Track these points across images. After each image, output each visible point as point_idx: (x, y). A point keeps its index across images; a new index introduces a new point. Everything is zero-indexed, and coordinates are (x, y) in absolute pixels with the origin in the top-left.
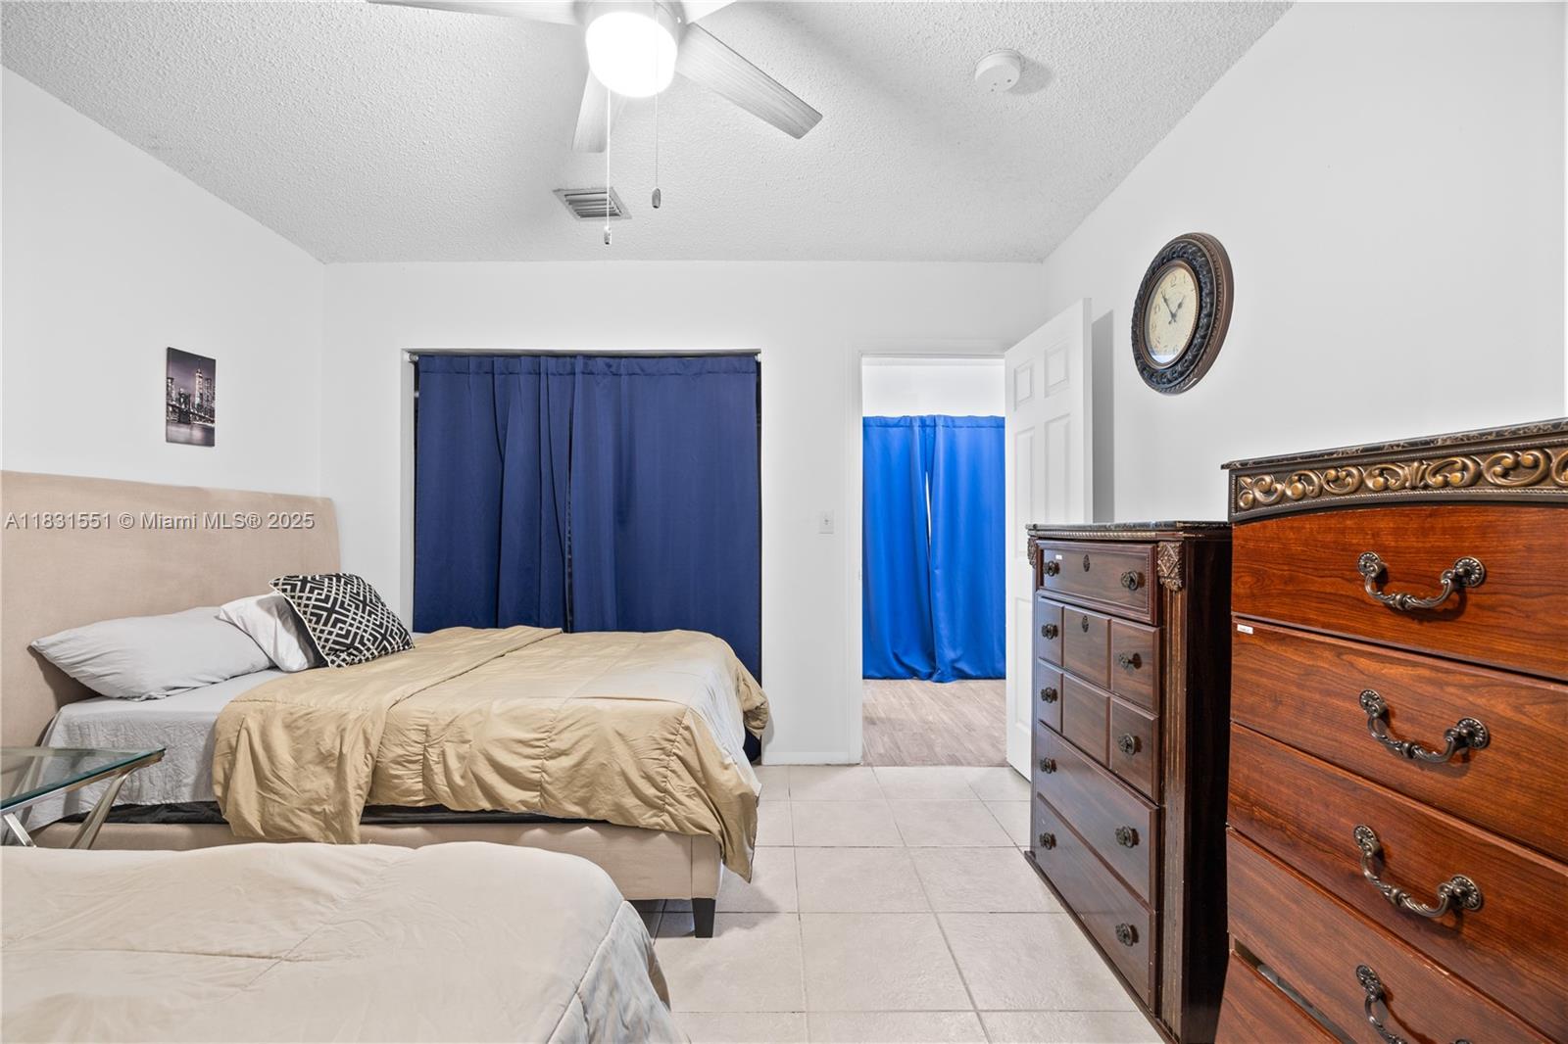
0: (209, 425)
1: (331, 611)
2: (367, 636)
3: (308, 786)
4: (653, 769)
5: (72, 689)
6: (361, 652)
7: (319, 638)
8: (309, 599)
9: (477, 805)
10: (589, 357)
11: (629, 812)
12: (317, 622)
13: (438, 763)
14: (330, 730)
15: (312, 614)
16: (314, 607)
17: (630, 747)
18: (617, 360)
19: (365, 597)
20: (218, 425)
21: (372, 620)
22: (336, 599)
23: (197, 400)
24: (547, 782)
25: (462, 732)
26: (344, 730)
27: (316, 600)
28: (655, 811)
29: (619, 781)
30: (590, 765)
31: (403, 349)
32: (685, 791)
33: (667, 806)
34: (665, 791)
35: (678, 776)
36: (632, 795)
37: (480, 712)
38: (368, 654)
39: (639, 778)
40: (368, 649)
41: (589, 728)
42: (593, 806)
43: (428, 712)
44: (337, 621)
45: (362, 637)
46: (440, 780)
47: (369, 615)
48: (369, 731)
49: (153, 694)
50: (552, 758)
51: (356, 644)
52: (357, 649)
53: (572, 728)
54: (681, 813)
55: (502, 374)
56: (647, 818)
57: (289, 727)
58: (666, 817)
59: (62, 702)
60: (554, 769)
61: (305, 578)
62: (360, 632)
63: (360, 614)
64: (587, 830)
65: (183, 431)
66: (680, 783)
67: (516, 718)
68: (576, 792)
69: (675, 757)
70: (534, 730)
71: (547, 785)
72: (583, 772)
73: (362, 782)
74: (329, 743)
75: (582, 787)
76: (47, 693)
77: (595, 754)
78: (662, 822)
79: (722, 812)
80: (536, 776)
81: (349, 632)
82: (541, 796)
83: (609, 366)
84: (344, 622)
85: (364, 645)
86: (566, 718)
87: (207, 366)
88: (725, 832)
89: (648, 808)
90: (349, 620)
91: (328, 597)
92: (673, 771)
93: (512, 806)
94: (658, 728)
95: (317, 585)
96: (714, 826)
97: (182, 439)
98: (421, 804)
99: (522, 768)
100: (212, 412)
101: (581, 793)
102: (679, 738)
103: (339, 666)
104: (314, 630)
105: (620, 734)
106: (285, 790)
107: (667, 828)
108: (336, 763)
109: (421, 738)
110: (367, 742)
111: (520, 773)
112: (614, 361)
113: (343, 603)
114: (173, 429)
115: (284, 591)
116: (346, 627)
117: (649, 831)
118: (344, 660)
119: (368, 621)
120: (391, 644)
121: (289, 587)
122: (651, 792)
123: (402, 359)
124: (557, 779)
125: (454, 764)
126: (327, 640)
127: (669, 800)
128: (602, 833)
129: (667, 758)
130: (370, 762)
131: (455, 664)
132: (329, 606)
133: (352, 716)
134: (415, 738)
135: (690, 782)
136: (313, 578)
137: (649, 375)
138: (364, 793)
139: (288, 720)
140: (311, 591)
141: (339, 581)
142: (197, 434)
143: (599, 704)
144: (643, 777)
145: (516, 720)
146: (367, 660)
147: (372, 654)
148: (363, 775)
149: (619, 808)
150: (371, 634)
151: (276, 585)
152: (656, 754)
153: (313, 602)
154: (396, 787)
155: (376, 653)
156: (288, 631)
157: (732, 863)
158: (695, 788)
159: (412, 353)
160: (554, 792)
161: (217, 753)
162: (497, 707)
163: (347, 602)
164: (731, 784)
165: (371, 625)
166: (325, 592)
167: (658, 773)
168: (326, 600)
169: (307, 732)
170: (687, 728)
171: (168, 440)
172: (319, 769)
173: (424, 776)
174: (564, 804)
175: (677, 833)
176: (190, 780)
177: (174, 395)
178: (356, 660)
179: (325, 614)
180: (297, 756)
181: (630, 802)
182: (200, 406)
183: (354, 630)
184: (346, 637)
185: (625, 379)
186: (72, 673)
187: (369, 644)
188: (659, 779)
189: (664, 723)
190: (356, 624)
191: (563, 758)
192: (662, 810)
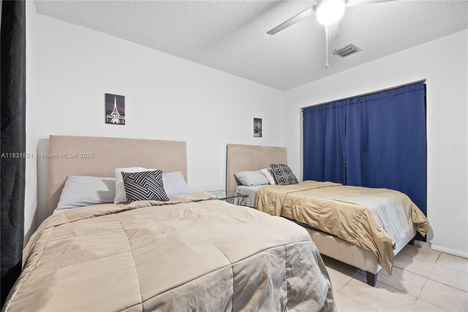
0: (261, 133)
1: (279, 172)
2: (287, 179)
3: (270, 208)
4: (352, 224)
5: (239, 183)
6: (285, 182)
7: (277, 178)
8: (275, 169)
9: (302, 221)
10: (351, 99)
11: (343, 235)
12: (277, 175)
13: (294, 209)
14: (274, 197)
15: (276, 173)
16: (276, 171)
17: (345, 216)
18: (361, 98)
19: (287, 170)
20: (262, 133)
21: (288, 175)
22: (280, 170)
23: (259, 128)
24: (320, 220)
25: (300, 202)
26: (276, 197)
27: (277, 170)
28: (352, 238)
29: (340, 225)
30: (332, 218)
31: (300, 108)
32: (363, 235)
33: (356, 238)
34: (356, 232)
35: (361, 229)
36: (345, 231)
37: (304, 198)
38: (287, 183)
39: (347, 226)
40: (287, 182)
41: (332, 208)
42: (333, 230)
43: (293, 196)
44: (280, 175)
45: (286, 179)
46: (295, 213)
47: (288, 174)
48: (281, 198)
49: (249, 185)
50: (321, 214)
51: (284, 181)
52: (284, 182)
53: (327, 207)
54: (361, 241)
55: (325, 109)
56: (349, 239)
57: (268, 195)
58: (356, 241)
59: (238, 185)
60: (322, 217)
61: (275, 165)
62: (285, 178)
63: (285, 173)
64: (331, 237)
65: (257, 134)
66: (361, 231)
67: (313, 201)
68: (328, 225)
69: (360, 223)
70: (317, 206)
71: (320, 221)
72: (330, 220)
73: (279, 210)
74: (274, 200)
75: (330, 224)
76: (236, 183)
77: (333, 215)
78: (354, 242)
79: (377, 245)
80: (317, 218)
81: (283, 177)
82: (318, 223)
83: (359, 100)
84: (282, 175)
85: (286, 181)
86: (326, 204)
87: (260, 120)
88: (378, 253)
89: (350, 236)
90: (283, 175)
91: (279, 169)
92: (359, 227)
93: (311, 224)
94: (354, 212)
95: (277, 166)
96: (374, 250)
97: (256, 136)
98: (291, 218)
99: (313, 214)
100: (261, 130)
101: (329, 226)
102: (362, 217)
103: (281, 185)
104: (276, 176)
105: (341, 212)
106: (266, 208)
107: (356, 244)
108: (274, 204)
109: (291, 202)
110: (281, 201)
111: (313, 216)
112: (360, 99)
113: (282, 171)
114: (255, 134)
115: (271, 167)
116: (282, 176)
117: (350, 244)
118: (282, 184)
119: (287, 175)
120: (292, 182)
121: (272, 166)
122: (351, 231)
123: (300, 111)
124: (322, 220)
125: (298, 210)
126: (278, 179)
127: (357, 235)
128: (336, 239)
129: (357, 222)
130: (281, 206)
131: (305, 188)
132: (279, 171)
133: (278, 195)
134: (290, 202)
135: (365, 232)
136: (277, 165)
137: (374, 100)
138: (280, 212)
139: (268, 193)
140: (276, 168)
141: (282, 166)
142: (259, 135)
143: (336, 202)
144: (348, 226)
145: (313, 202)
146: (287, 185)
147: (288, 183)
148: (280, 208)
149: (340, 233)
150: (288, 179)
151: (269, 166)
152: (353, 220)
153: (276, 170)
154: (286, 212)
155: (289, 183)
156: (272, 176)
157: (382, 264)
158: (367, 235)
159: (302, 109)
160: (321, 223)
161: (257, 198)
162: (309, 198)
163: (283, 170)
164: (381, 237)
165: (288, 176)
166: (278, 168)
167: (354, 226)
168: (278, 170)
169: (270, 196)
170: (365, 215)
171: (254, 137)
172: (272, 205)
173: (292, 211)
174: (325, 227)
175: (360, 247)
176: (253, 203)
177: (255, 127)
178: (284, 184)
179: (278, 173)
180: (269, 201)
181: (344, 232)
182: (259, 129)
183: (284, 177)
184: (282, 178)
185: (364, 103)
186: (241, 182)
187: (287, 181)
188: (354, 228)
189: (357, 211)
190: (285, 176)
191: (324, 215)
192: (355, 238)
